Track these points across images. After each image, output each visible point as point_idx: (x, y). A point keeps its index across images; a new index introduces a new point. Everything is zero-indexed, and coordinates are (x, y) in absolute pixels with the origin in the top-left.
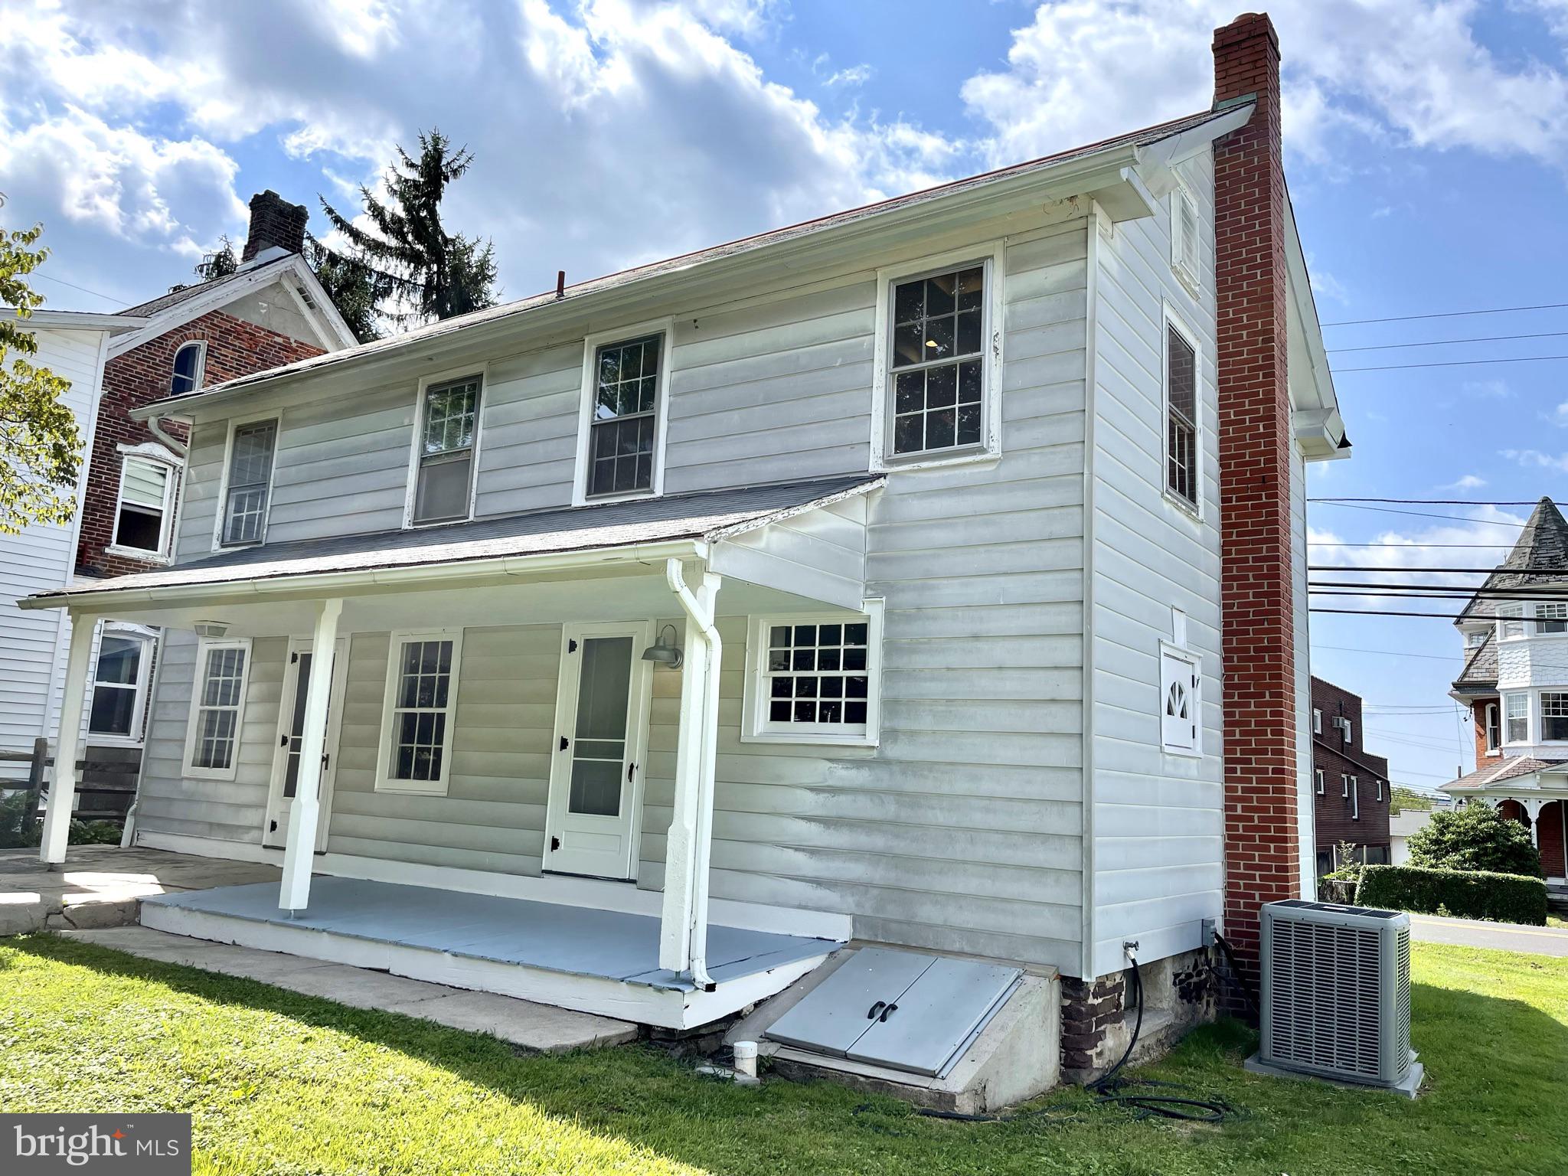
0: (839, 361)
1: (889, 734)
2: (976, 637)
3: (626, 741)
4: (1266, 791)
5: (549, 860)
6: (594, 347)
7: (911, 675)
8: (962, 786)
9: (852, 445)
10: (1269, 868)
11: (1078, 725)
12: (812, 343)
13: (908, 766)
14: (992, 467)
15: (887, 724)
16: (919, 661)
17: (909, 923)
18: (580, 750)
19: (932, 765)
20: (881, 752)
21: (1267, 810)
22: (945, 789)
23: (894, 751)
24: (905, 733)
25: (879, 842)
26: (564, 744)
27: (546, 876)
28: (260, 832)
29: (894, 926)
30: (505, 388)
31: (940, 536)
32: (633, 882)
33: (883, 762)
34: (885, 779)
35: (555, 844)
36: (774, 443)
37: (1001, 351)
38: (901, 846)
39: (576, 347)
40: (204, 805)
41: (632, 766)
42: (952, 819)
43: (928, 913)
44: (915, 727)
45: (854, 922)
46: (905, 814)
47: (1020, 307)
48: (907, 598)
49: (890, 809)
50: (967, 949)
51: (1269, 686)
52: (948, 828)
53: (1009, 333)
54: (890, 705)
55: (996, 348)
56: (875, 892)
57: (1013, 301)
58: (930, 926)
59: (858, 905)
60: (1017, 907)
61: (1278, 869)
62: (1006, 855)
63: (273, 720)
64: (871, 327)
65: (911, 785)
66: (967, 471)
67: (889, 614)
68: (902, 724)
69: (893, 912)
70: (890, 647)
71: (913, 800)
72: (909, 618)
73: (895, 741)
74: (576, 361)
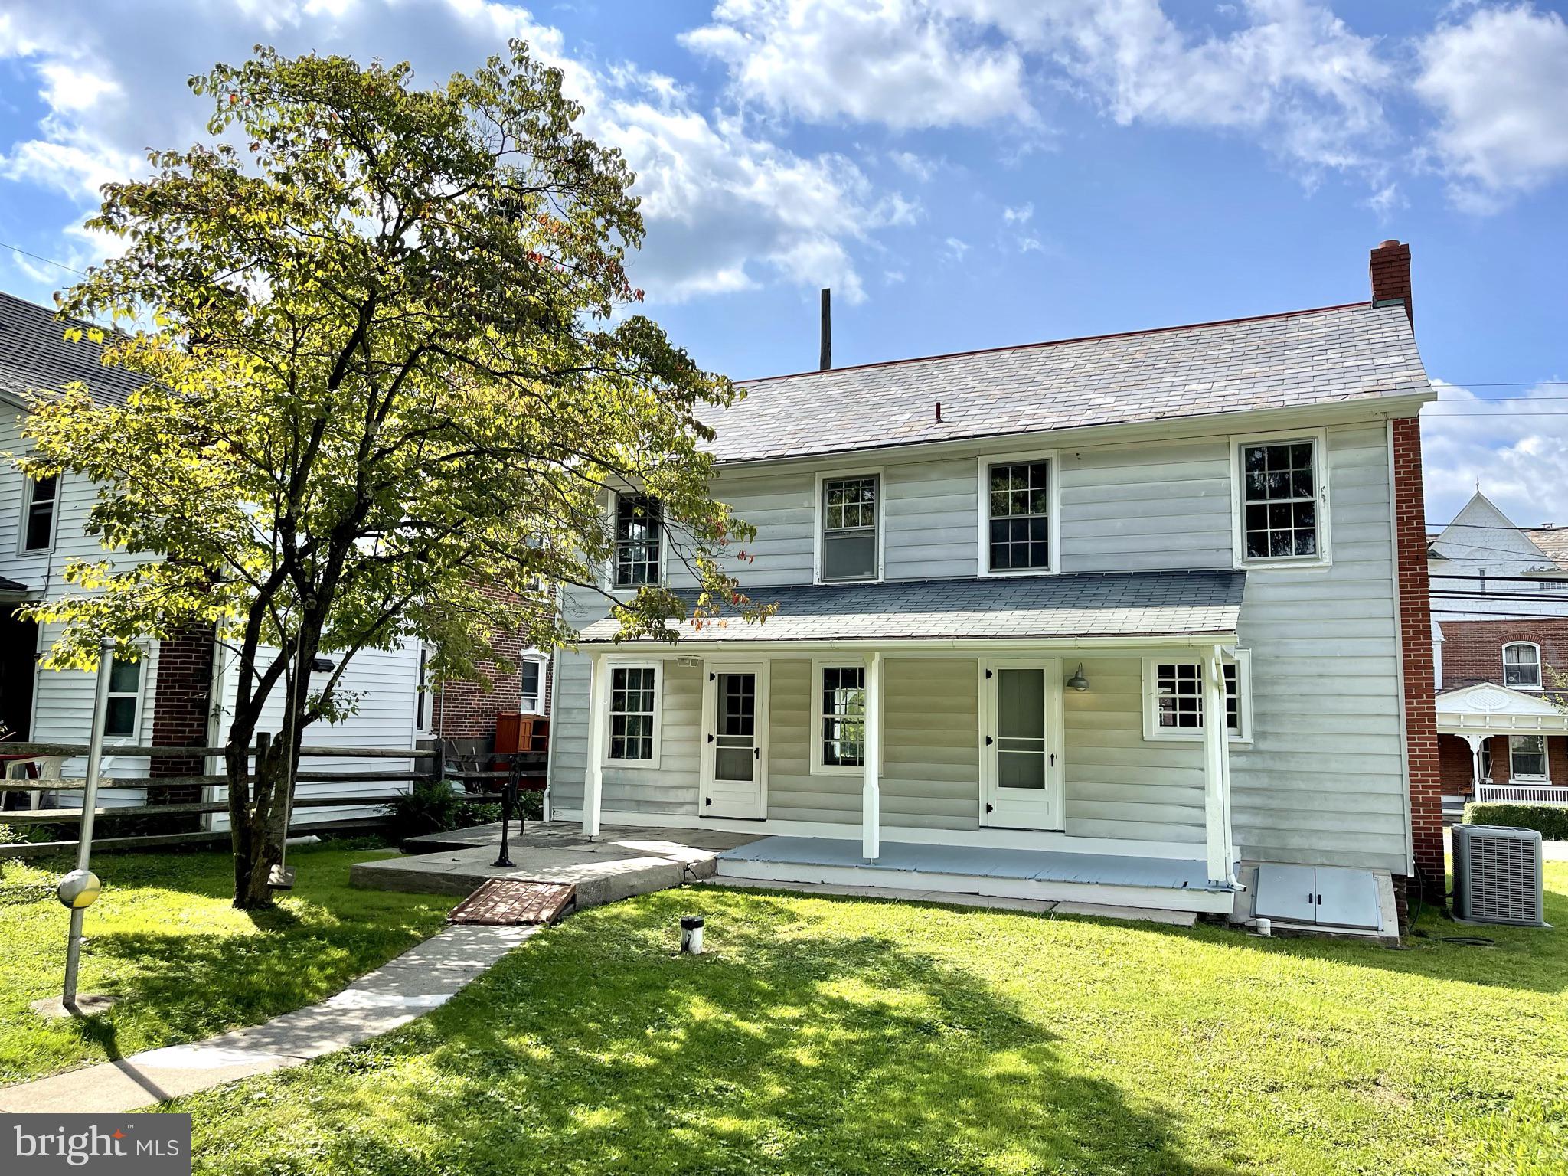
0: (1203, 494)
1: (1260, 735)
2: (1321, 676)
3: (1045, 739)
4: (1426, 757)
5: (984, 819)
6: (986, 464)
7: (1273, 698)
8: (1316, 766)
9: (1218, 550)
10: (1429, 805)
11: (1397, 728)
12: (1180, 478)
13: (1276, 755)
14: (1325, 571)
15: (1258, 729)
16: (1279, 690)
17: (1283, 849)
18: (1002, 745)
19: (1293, 754)
20: (1255, 746)
21: (1427, 769)
22: (1305, 768)
23: (1263, 746)
24: (1271, 734)
25: (1257, 801)
26: (989, 741)
27: (982, 830)
28: (695, 807)
29: (1272, 851)
30: (900, 487)
31: (1290, 611)
32: (1063, 832)
33: (1256, 752)
34: (1258, 763)
35: (989, 808)
36: (1153, 543)
37: (1328, 498)
38: (1274, 803)
39: (971, 463)
40: (627, 788)
41: (1052, 756)
42: (1311, 786)
43: (1295, 842)
44: (1280, 731)
45: (1242, 850)
46: (1277, 784)
47: (1339, 471)
48: (1266, 651)
49: (1264, 781)
50: (1326, 862)
51: (1425, 691)
52: (1308, 791)
53: (1333, 487)
54: (1259, 717)
55: (1323, 496)
56: (1257, 831)
57: (1335, 467)
58: (1300, 850)
59: (1244, 839)
60: (1361, 836)
61: (1434, 805)
62: (1351, 807)
63: (697, 722)
64: (1227, 473)
65: (1279, 766)
66: (1307, 572)
67: (1255, 661)
68: (1269, 728)
69: (1271, 842)
70: (1256, 681)
71: (1283, 775)
72: (1270, 663)
73: (1265, 738)
74: (973, 472)
